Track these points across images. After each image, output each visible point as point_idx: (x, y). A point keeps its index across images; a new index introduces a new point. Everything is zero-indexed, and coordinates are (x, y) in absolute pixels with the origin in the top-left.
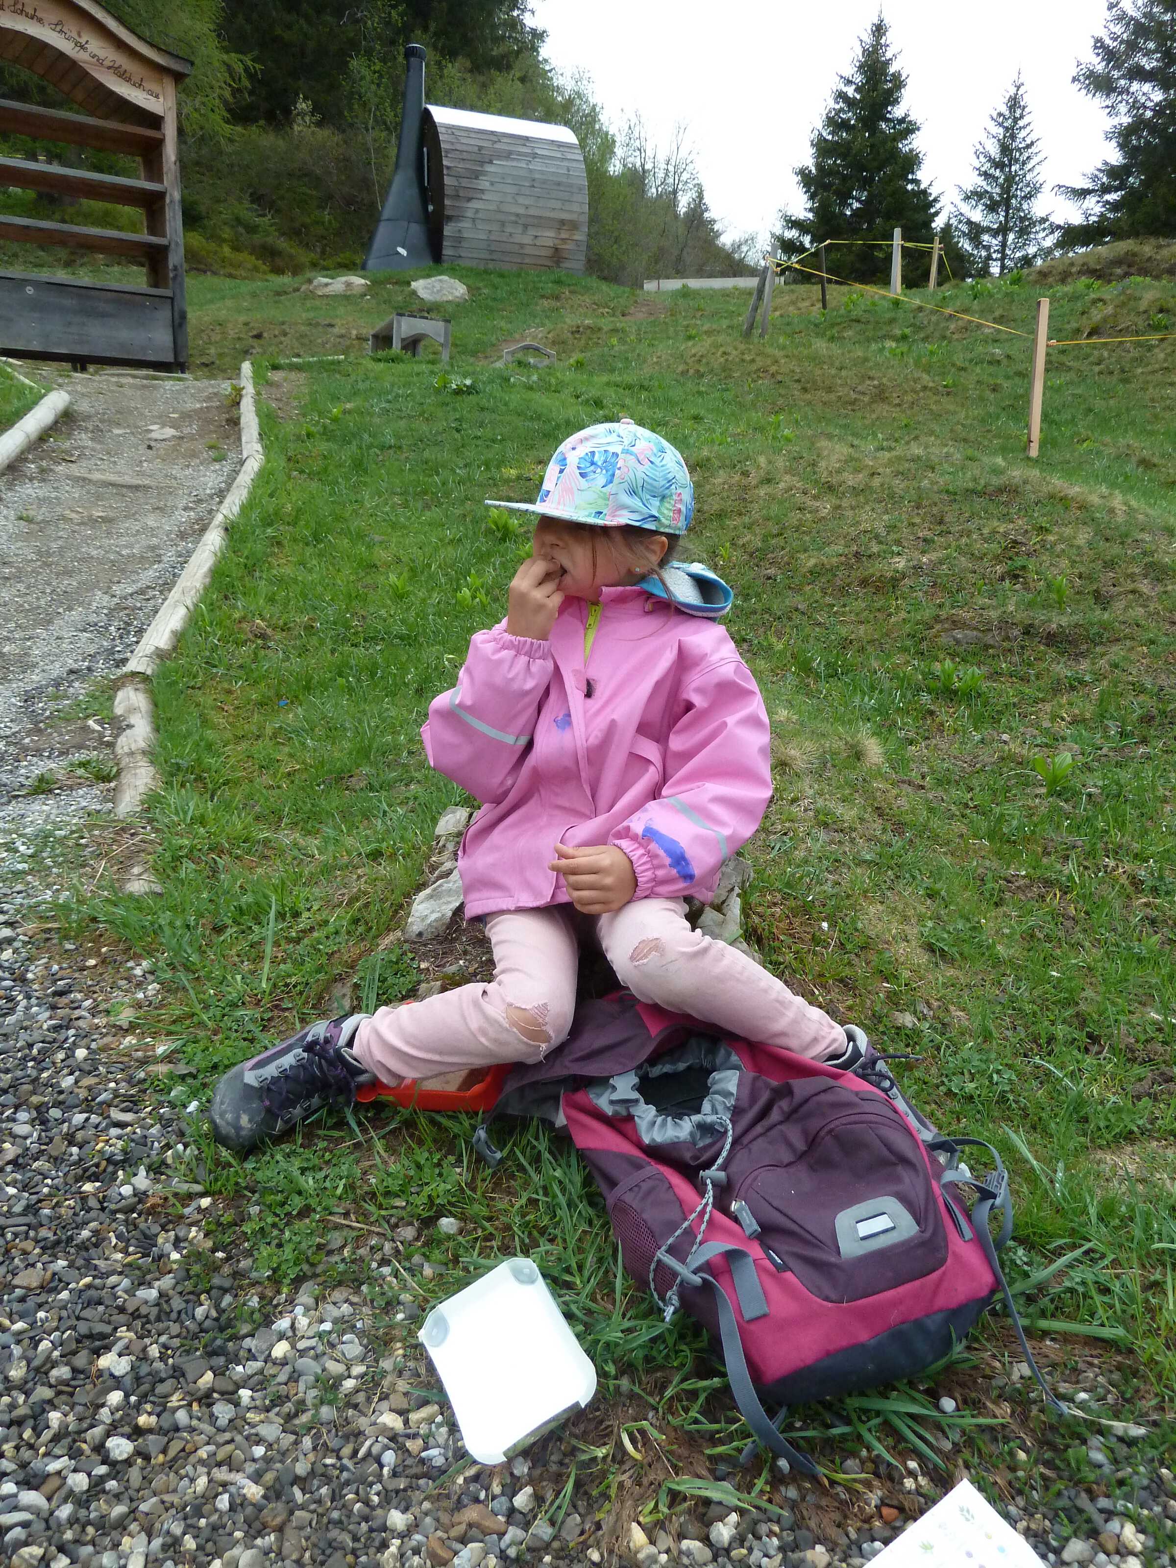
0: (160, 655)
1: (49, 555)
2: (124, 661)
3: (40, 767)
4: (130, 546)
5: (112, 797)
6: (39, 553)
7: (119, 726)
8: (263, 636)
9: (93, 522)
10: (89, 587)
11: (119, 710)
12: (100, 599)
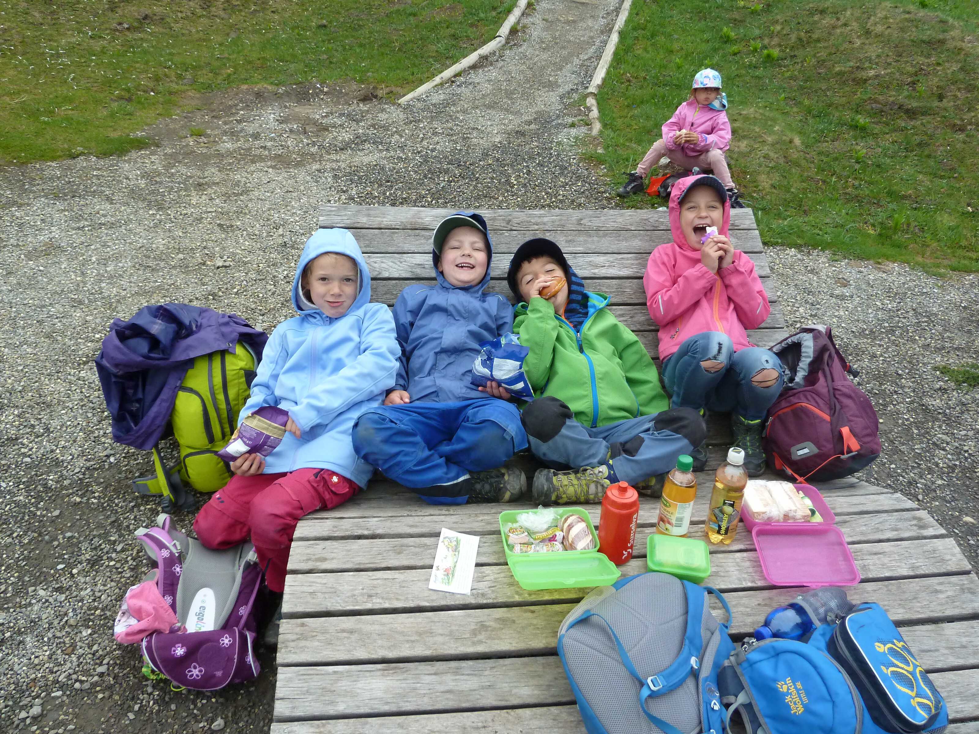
0: (599, 86)
1: (556, 39)
2: (587, 87)
3: (570, 120)
4: (583, 36)
5: (591, 129)
6: (552, 37)
7: (589, 110)
8: (629, 81)
9: (568, 22)
10: (571, 55)
11: (588, 105)
12: (576, 61)
